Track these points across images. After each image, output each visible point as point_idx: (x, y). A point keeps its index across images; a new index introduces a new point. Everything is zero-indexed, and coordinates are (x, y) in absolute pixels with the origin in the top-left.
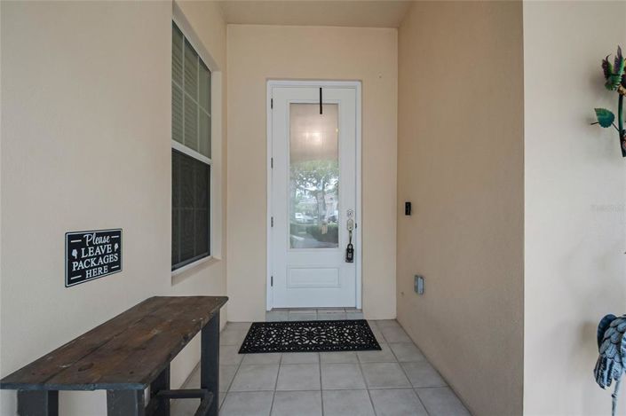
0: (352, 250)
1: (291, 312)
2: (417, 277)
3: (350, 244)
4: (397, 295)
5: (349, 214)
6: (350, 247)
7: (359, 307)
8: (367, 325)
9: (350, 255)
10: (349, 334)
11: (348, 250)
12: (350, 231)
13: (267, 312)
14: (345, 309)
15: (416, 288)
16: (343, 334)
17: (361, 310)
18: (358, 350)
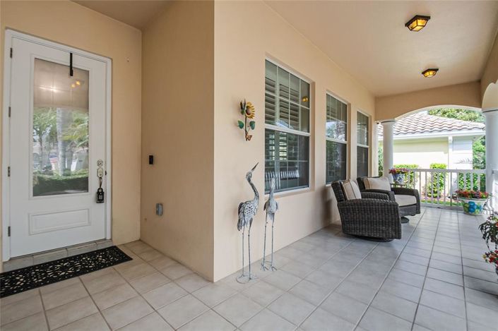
0: (103, 193)
1: (35, 257)
2: (158, 204)
3: (100, 188)
4: (141, 221)
5: (99, 163)
6: (100, 191)
7: (108, 238)
8: (117, 249)
9: (101, 197)
10: (102, 258)
11: (98, 193)
12: (101, 178)
13: (4, 263)
14: (95, 242)
15: (157, 212)
16: (97, 260)
17: (111, 239)
18: (113, 265)
